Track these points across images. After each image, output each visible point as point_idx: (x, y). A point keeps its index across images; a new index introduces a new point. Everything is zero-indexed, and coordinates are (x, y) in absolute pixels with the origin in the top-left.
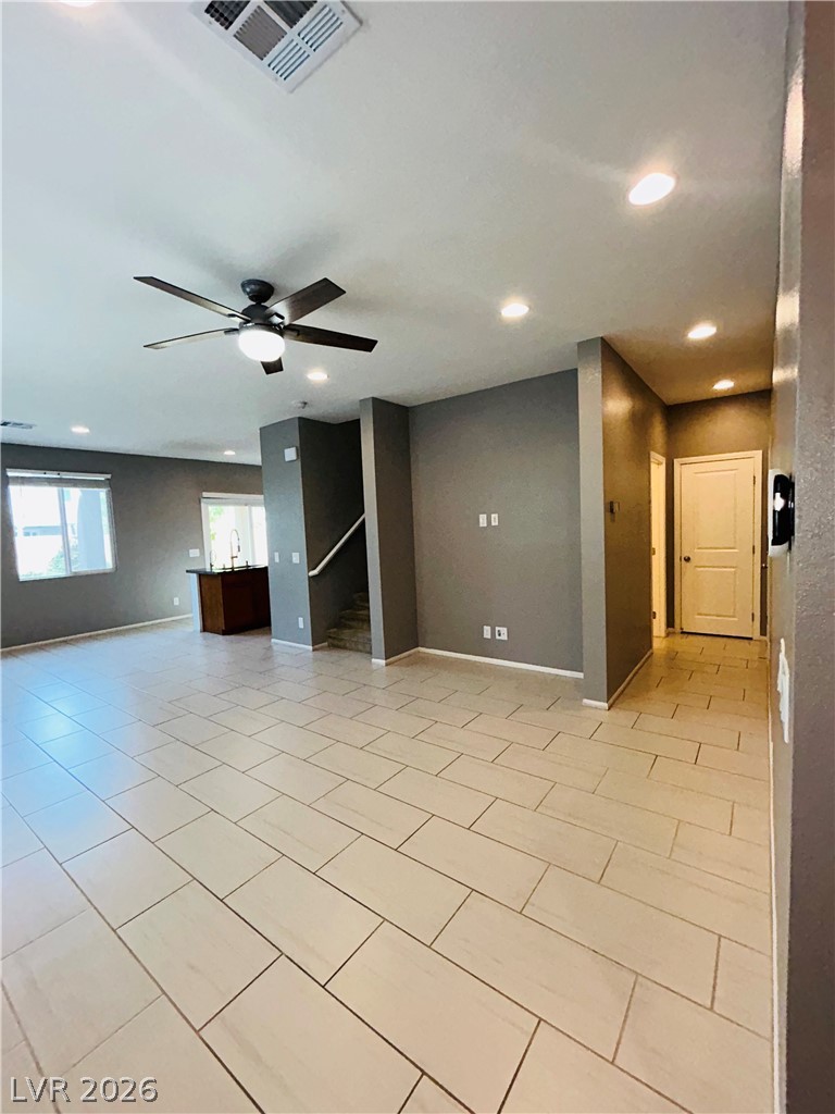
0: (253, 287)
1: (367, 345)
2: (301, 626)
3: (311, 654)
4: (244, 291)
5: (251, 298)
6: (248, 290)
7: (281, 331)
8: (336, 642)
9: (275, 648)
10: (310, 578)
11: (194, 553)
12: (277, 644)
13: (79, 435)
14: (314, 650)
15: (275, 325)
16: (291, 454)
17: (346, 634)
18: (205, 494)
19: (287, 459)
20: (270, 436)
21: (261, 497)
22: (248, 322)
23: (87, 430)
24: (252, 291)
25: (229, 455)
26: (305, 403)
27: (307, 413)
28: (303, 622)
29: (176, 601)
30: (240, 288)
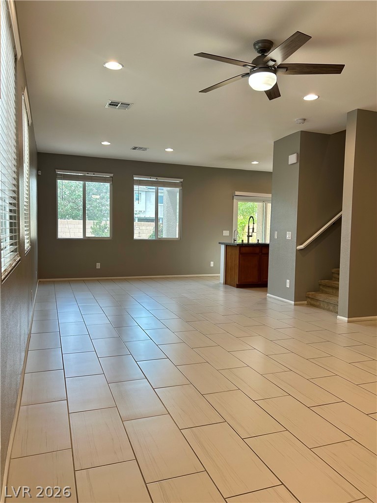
0: (260, 44)
1: (337, 69)
2: (288, 286)
3: (293, 307)
4: (255, 48)
5: (259, 52)
6: (257, 47)
7: (274, 70)
8: (312, 302)
9: (269, 299)
10: (298, 251)
11: (226, 233)
12: (271, 297)
13: (169, 153)
14: (295, 305)
15: (271, 67)
16: (293, 159)
17: (321, 297)
18: (237, 193)
19: (290, 163)
20: (280, 147)
21: (270, 195)
22: (254, 67)
23: (172, 150)
24: (260, 47)
25: (255, 165)
26: (305, 120)
27: (306, 127)
28: (289, 283)
29: (212, 264)
30: (253, 47)
